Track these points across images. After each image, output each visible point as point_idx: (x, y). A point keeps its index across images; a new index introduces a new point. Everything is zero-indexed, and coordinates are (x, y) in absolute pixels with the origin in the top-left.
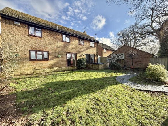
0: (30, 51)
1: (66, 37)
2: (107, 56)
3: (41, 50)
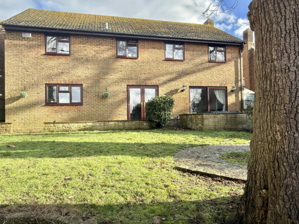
1: (128, 45)
3: (67, 83)
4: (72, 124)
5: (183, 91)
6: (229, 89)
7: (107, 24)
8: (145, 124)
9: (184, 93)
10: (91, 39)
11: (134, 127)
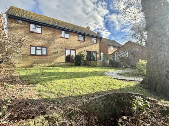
0: (30, 46)
1: (65, 33)
2: (111, 54)
3: (40, 46)
4: (46, 64)
5: (84, 52)
6: (97, 52)
7: (57, 23)
8: (73, 64)
9: (84, 53)
10: (51, 28)
11: (69, 65)
